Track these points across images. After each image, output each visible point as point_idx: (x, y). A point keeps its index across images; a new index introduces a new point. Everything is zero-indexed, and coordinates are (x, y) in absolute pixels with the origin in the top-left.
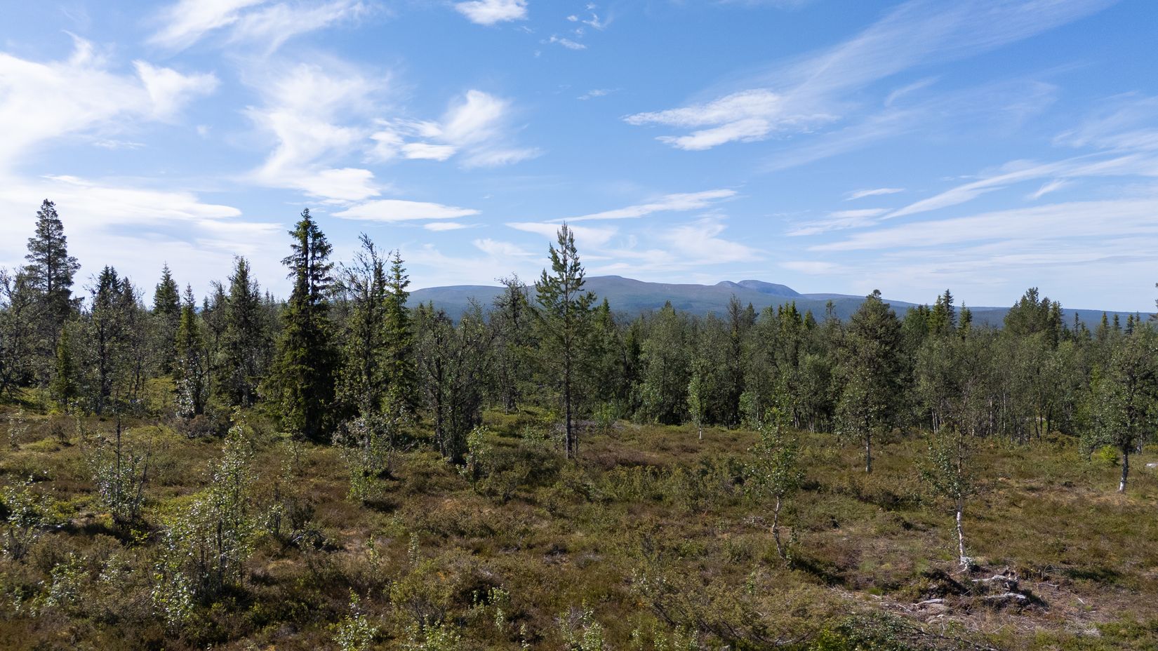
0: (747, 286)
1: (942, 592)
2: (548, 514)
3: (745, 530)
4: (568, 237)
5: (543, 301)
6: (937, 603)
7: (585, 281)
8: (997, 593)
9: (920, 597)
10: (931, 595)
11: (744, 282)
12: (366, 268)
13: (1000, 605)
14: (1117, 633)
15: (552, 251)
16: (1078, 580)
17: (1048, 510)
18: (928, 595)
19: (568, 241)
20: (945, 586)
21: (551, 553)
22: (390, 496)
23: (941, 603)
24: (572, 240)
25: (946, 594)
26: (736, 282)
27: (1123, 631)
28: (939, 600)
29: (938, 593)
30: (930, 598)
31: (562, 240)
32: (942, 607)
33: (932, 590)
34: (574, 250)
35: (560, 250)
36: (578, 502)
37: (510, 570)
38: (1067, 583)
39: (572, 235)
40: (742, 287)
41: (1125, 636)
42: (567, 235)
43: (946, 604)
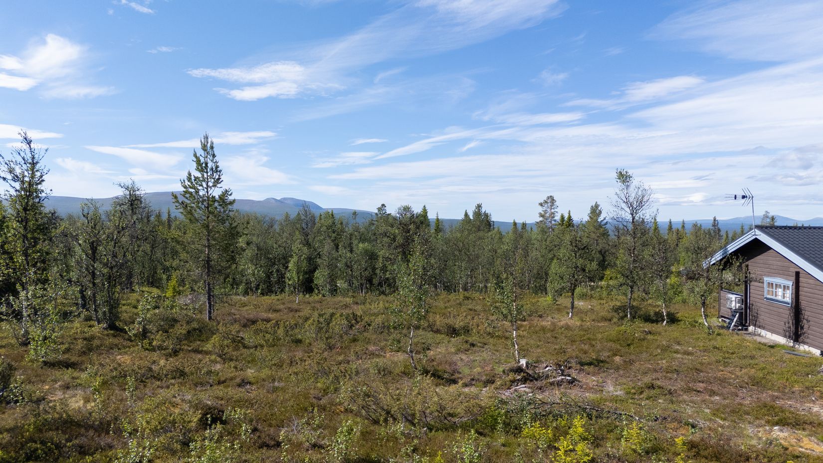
0: (286, 202)
1: (525, 380)
2: (219, 359)
3: (371, 357)
4: (209, 145)
5: (188, 195)
6: (523, 387)
7: (222, 181)
8: (554, 377)
9: (512, 385)
10: (518, 383)
11: (285, 199)
12: (23, 162)
13: (559, 384)
14: (630, 392)
15: (195, 155)
16: (586, 367)
17: (540, 330)
18: (516, 384)
19: (209, 148)
20: (524, 377)
21: (239, 385)
22: (66, 356)
23: (525, 387)
24: (212, 148)
25: (526, 381)
26: (279, 199)
27: (633, 391)
28: (524, 386)
29: (522, 381)
30: (517, 386)
31: (204, 148)
32: (527, 390)
33: (518, 380)
34: (214, 156)
35: (203, 155)
36: (236, 349)
37: (222, 399)
38: (580, 370)
39: (212, 143)
40: (282, 202)
41: (635, 394)
42: (208, 143)
43: (529, 388)
